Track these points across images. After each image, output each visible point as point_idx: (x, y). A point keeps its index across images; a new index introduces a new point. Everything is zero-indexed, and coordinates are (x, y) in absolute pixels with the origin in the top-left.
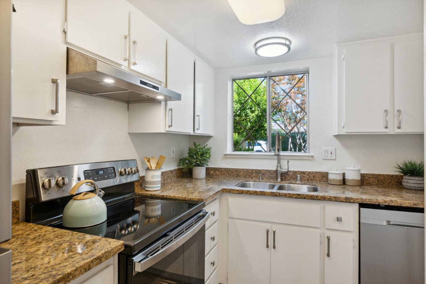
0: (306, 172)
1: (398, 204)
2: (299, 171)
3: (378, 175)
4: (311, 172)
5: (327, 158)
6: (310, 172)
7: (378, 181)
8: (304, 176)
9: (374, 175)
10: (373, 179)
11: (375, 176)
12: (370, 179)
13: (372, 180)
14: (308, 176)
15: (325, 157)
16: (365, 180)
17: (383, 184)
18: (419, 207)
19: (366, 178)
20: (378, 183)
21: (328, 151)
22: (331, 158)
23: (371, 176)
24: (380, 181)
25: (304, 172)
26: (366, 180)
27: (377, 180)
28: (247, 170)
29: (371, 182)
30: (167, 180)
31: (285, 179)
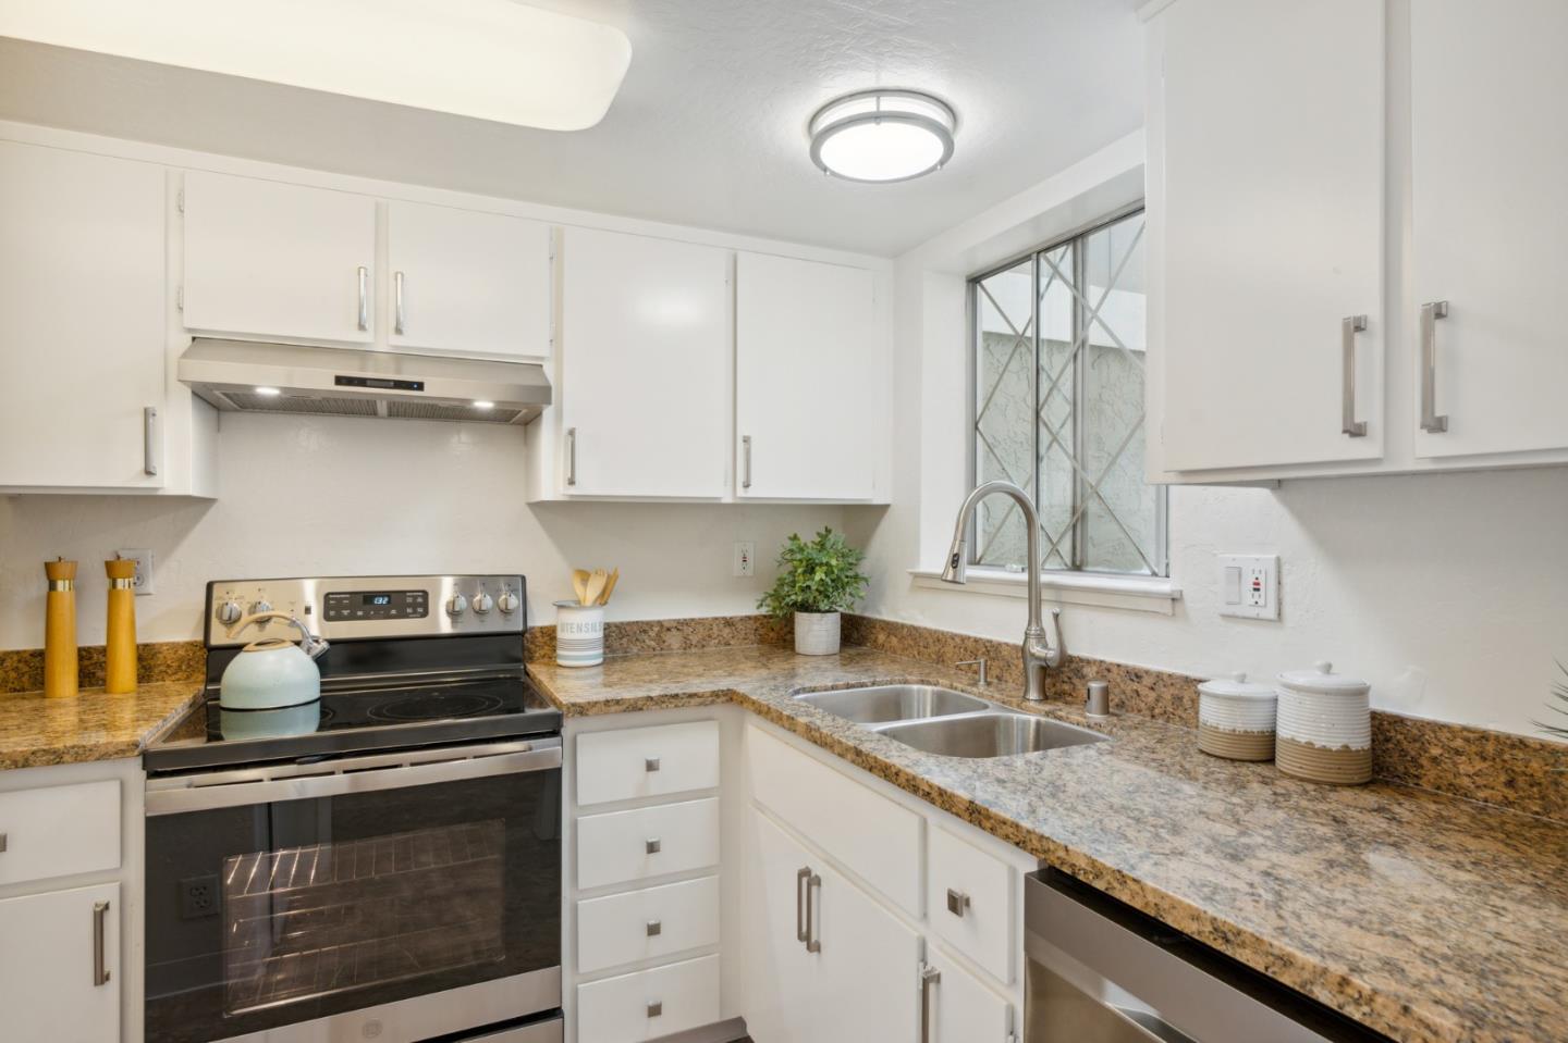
0: (1147, 672)
1: (1147, 904)
2: (1119, 666)
3: (1513, 746)
4: (1162, 674)
5: (1239, 613)
6: (1159, 675)
7: (1510, 783)
8: (1137, 692)
9: (1484, 736)
10: (1479, 765)
11: (1490, 748)
12: (1456, 758)
13: (1471, 771)
14: (1153, 695)
15: (1228, 603)
16: (1424, 761)
17: (1546, 811)
18: (1238, 957)
19: (1435, 751)
20: (1511, 795)
21: (1240, 575)
22: (1253, 612)
23: (1467, 740)
24: (1521, 781)
25: (1140, 670)
26: (1434, 760)
27: (1503, 778)
28: (964, 639)
29: (1466, 781)
30: (703, 646)
31: (1070, 695)
